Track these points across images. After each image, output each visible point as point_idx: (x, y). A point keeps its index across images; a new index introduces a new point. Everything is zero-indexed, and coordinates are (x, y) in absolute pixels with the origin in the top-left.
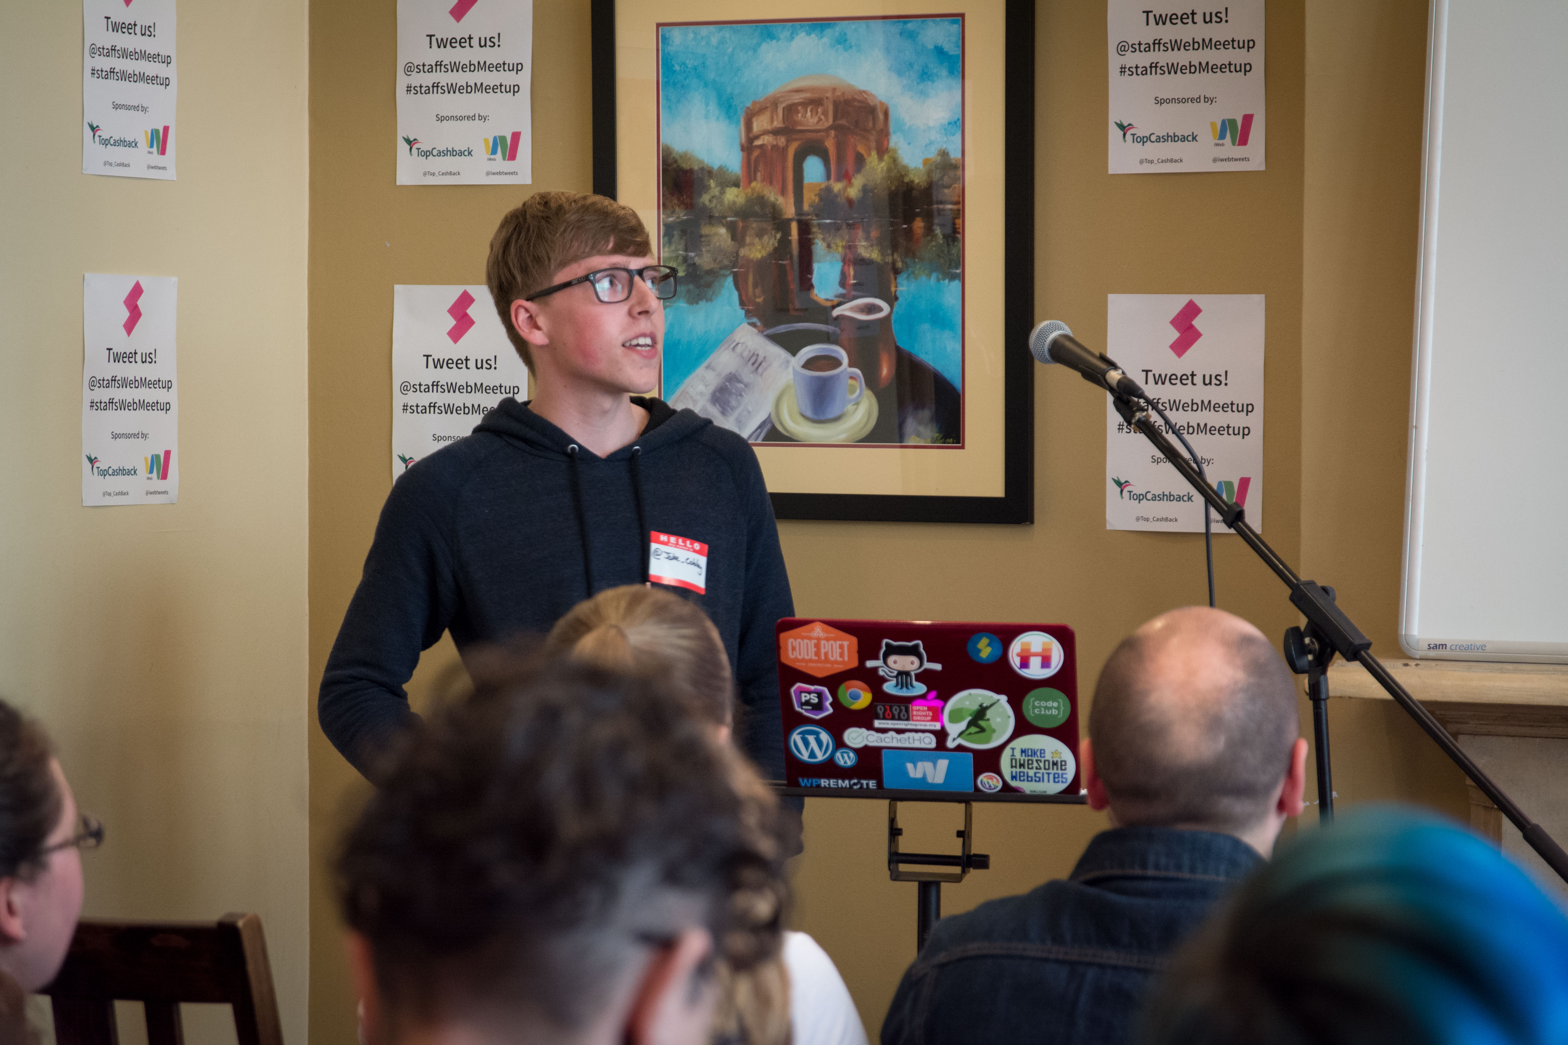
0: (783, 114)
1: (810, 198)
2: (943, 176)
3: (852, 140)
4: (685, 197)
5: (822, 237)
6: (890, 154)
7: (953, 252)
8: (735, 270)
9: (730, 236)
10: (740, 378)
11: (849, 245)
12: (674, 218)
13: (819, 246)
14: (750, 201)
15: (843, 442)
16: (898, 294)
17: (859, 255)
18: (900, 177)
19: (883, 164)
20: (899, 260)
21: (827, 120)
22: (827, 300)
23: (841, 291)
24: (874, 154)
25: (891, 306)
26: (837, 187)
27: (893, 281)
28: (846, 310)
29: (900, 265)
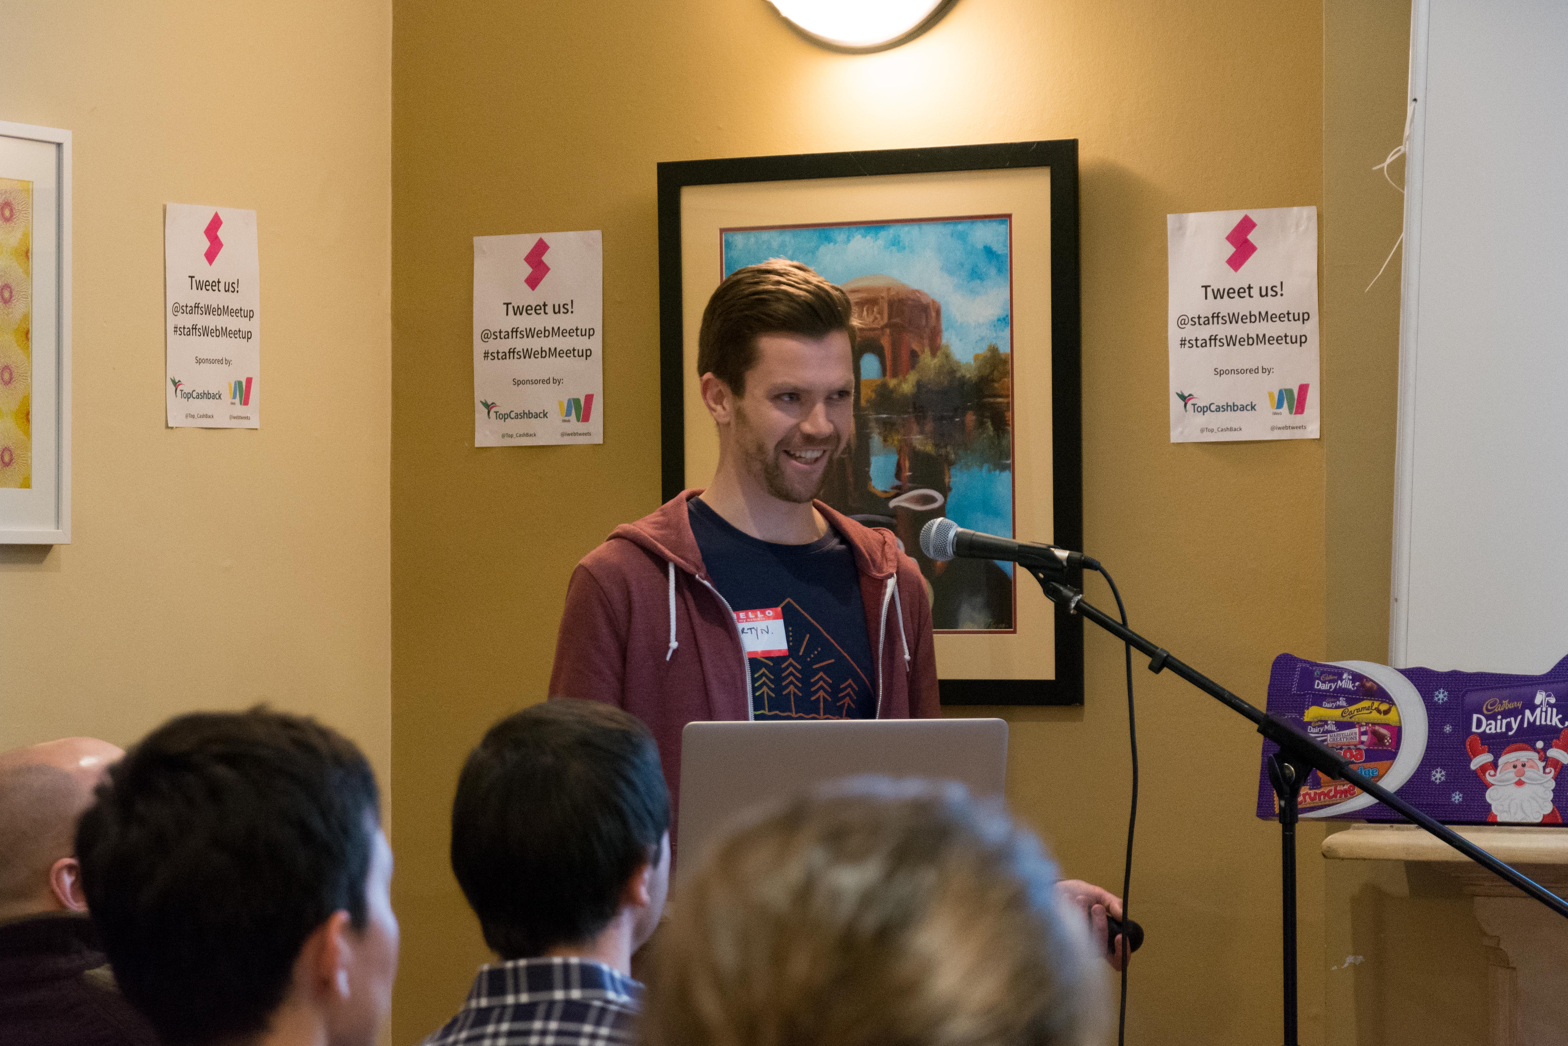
1: (867, 393)
2: (993, 370)
3: (907, 337)
6: (943, 351)
7: (1003, 444)
11: (904, 440)
13: (876, 440)
16: (951, 484)
17: (915, 448)
18: (952, 372)
19: (936, 360)
20: (952, 451)
21: (882, 318)
22: (885, 492)
23: (897, 483)
24: (927, 350)
25: (945, 497)
26: (892, 383)
27: (947, 472)
28: (903, 501)
29: (953, 457)
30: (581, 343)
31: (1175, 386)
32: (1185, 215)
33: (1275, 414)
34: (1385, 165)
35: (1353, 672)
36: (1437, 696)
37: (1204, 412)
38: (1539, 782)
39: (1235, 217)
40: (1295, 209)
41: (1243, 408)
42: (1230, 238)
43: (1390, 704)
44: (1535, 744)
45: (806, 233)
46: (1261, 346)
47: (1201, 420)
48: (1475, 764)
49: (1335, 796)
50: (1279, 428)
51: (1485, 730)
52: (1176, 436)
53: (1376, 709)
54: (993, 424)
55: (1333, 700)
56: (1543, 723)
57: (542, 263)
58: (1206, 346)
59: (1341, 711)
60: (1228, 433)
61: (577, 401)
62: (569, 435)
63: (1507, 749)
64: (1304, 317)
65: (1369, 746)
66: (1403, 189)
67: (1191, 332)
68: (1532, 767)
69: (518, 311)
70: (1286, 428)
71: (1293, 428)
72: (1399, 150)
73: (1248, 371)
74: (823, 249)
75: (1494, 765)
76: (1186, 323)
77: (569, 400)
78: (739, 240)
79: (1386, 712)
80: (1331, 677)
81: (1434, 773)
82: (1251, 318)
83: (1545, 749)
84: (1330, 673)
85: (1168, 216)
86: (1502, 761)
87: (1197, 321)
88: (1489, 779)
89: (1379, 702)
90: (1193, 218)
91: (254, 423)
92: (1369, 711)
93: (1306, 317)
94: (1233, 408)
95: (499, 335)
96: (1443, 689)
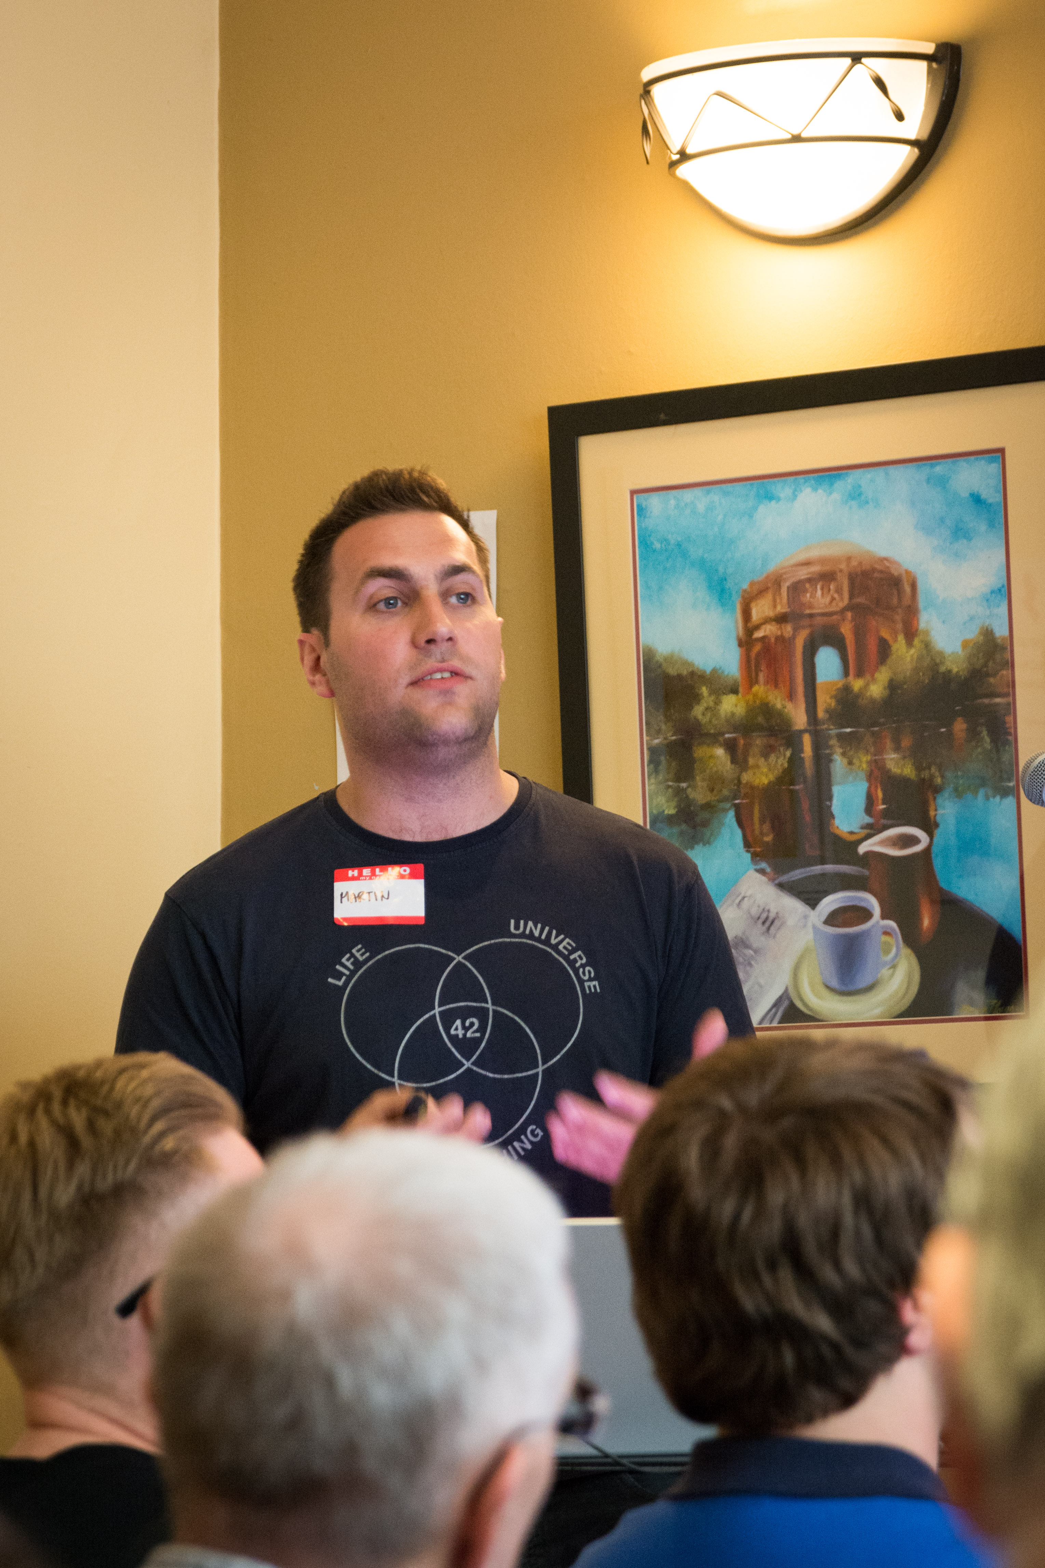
0: (788, 596)
1: (824, 701)
2: (988, 660)
3: (874, 623)
4: (672, 711)
5: (841, 751)
6: (921, 637)
7: (1004, 759)
8: (737, 801)
9: (729, 757)
10: (748, 943)
11: (875, 760)
12: (660, 740)
13: (839, 764)
14: (751, 711)
15: (878, 1018)
16: (938, 819)
17: (889, 771)
18: (934, 666)
19: (912, 651)
20: (937, 774)
21: (842, 599)
22: (851, 833)
24: (901, 638)
25: (931, 835)
26: (857, 685)
27: (932, 802)
28: (875, 844)
29: (939, 780)
54: (989, 732)
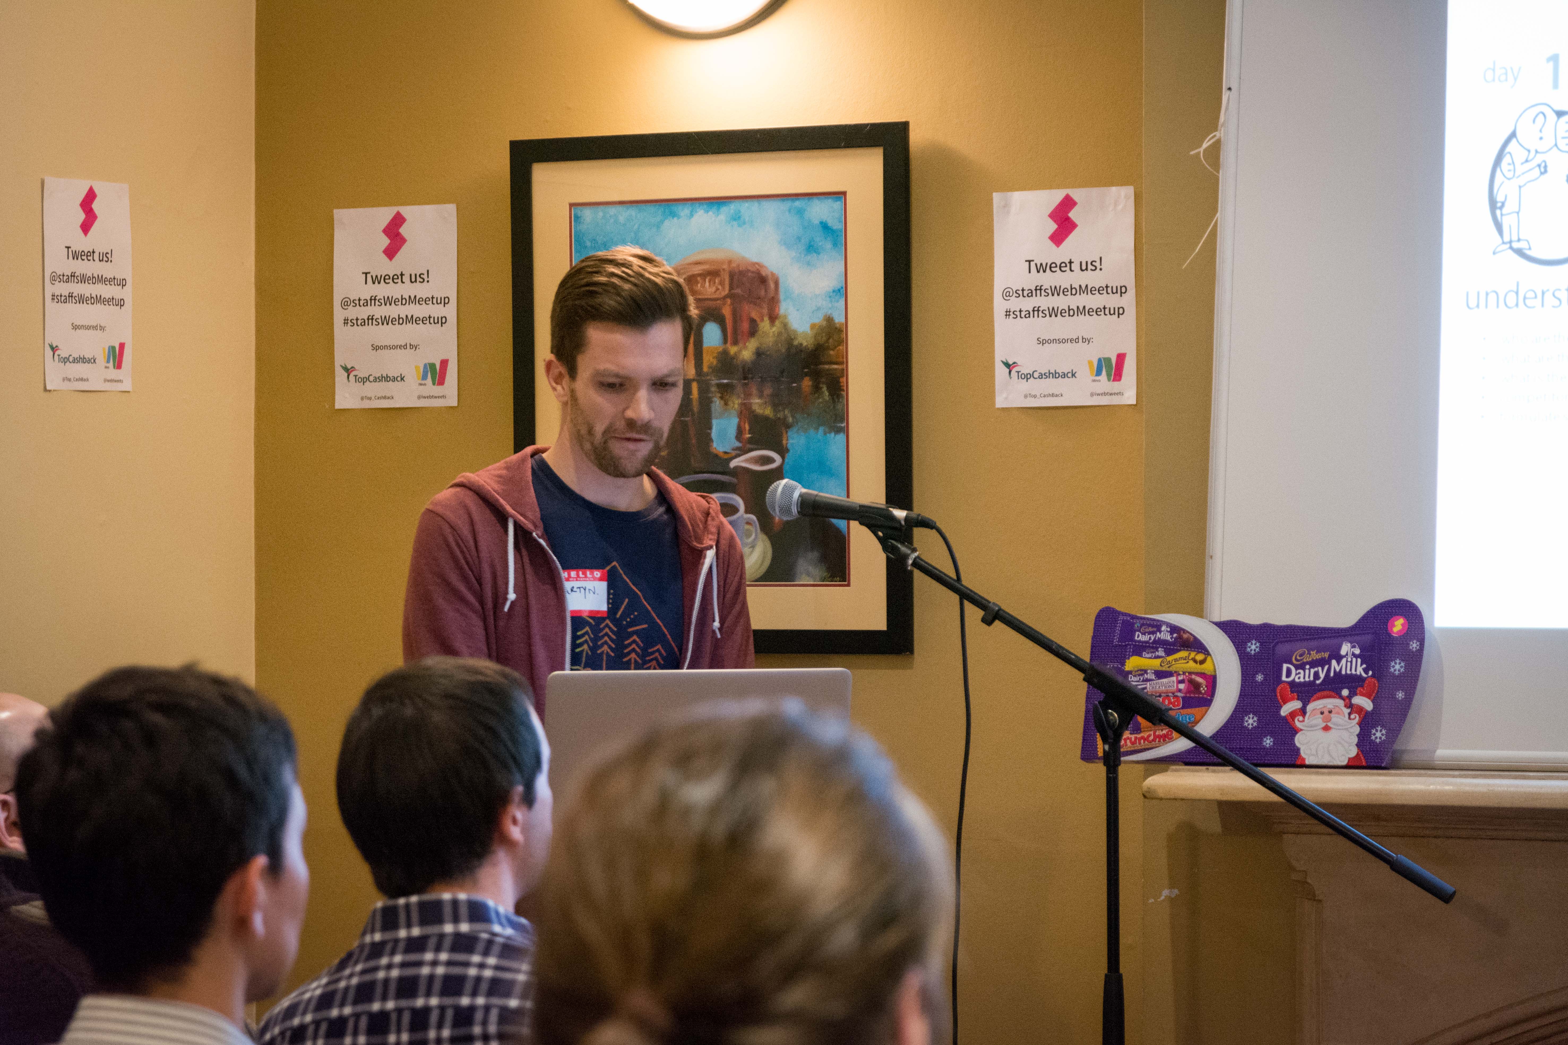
1: (709, 360)
2: (829, 338)
3: (747, 307)
5: (719, 395)
6: (781, 320)
7: (838, 408)
11: (744, 404)
13: (717, 404)
16: (789, 446)
17: (754, 412)
18: (790, 341)
19: (774, 329)
20: (789, 415)
21: (724, 290)
22: (726, 453)
23: (738, 444)
24: (766, 319)
25: (783, 458)
26: (733, 350)
27: (784, 435)
28: (742, 461)
29: (790, 420)
30: (437, 311)
31: (1000, 354)
32: (1009, 193)
33: (1094, 381)
34: (1202, 150)
35: (1171, 624)
36: (1250, 647)
37: (1027, 379)
38: (1344, 727)
39: (1056, 196)
40: (1114, 189)
41: (1064, 375)
42: (1052, 216)
43: (1205, 654)
44: (1341, 691)
45: (651, 208)
46: (1081, 317)
47: (1024, 386)
48: (1285, 710)
49: (1154, 740)
50: (1098, 395)
51: (1294, 679)
52: (1000, 402)
53: (1192, 659)
54: (828, 388)
55: (1152, 650)
56: (1348, 672)
57: (398, 234)
58: (1029, 317)
59: (1159, 661)
60: (1050, 398)
61: (432, 366)
62: (425, 397)
63: (1315, 697)
64: (1122, 291)
65: (1186, 693)
66: (1218, 172)
67: (1016, 304)
68: (1338, 713)
69: (376, 280)
70: (1105, 394)
71: (1111, 394)
72: (1215, 136)
73: (1069, 341)
74: (667, 223)
75: (1303, 712)
76: (1011, 295)
77: (425, 365)
78: (587, 214)
79: (1202, 662)
80: (1150, 629)
81: (1246, 718)
82: (1072, 291)
83: (1350, 697)
84: (1150, 625)
85: (994, 194)
86: (1310, 707)
87: (1021, 293)
88: (1298, 724)
89: (1195, 653)
90: (1017, 197)
91: (127, 385)
92: (1186, 661)
93: (1123, 290)
94: (1055, 375)
95: (358, 302)
96: (1255, 640)
